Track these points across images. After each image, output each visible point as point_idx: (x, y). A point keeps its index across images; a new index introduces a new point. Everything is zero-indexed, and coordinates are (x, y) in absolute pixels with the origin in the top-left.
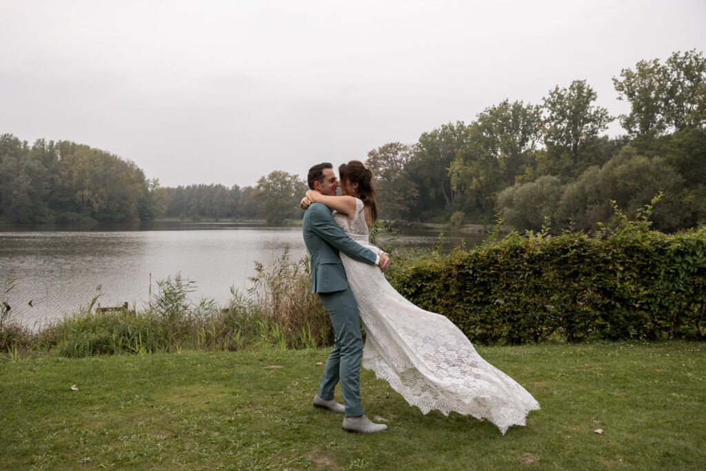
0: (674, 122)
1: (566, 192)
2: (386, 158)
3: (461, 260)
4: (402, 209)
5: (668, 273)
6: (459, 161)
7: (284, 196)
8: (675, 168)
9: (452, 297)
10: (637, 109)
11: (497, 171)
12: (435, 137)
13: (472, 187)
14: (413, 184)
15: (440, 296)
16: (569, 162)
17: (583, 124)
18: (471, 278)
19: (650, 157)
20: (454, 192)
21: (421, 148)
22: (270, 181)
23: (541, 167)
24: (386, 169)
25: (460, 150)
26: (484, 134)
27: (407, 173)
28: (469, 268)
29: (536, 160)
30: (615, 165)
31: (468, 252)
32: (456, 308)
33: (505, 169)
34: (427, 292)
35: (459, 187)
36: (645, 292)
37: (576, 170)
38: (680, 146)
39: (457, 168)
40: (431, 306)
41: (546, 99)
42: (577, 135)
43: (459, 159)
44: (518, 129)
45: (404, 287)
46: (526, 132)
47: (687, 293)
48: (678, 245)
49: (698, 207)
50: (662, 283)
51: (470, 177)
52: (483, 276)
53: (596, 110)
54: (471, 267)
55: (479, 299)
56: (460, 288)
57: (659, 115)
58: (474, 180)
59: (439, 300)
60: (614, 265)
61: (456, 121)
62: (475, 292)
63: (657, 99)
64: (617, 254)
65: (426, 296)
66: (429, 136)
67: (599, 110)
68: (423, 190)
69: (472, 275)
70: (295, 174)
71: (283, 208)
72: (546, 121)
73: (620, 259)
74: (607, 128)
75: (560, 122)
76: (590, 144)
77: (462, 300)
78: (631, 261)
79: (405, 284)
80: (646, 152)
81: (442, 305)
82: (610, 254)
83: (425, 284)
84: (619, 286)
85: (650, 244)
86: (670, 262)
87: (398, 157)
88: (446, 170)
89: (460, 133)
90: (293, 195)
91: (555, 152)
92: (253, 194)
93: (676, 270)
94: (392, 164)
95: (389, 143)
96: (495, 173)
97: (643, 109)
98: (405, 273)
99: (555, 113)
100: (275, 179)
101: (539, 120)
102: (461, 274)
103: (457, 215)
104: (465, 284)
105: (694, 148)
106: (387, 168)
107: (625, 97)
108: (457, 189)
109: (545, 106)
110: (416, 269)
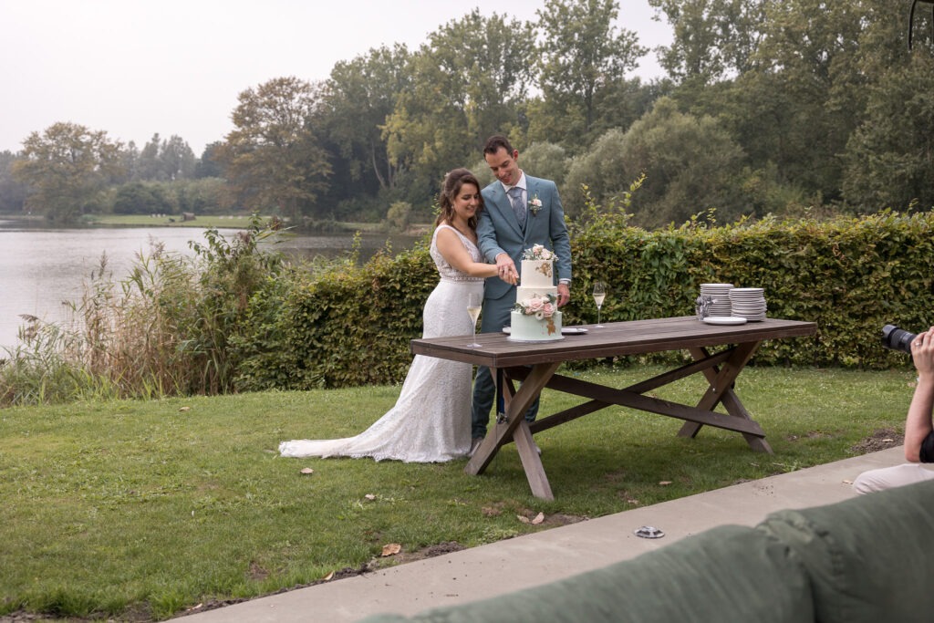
0: (735, 60)
1: (572, 170)
2: (271, 105)
3: (384, 269)
4: (303, 196)
5: (643, 280)
6: (400, 113)
7: (78, 171)
8: (733, 134)
9: (373, 323)
10: (682, 36)
11: (463, 132)
12: (359, 69)
13: (423, 160)
14: (322, 152)
15: (355, 322)
16: (577, 121)
17: (601, 57)
18: (398, 294)
19: (699, 116)
20: (393, 168)
21: (335, 89)
22: (50, 142)
23: (536, 128)
24: (272, 126)
25: (402, 95)
26: (442, 68)
27: (310, 133)
28: (395, 282)
29: (527, 114)
30: (647, 127)
31: (394, 258)
32: (379, 338)
33: (476, 130)
34: (337, 317)
35: (401, 160)
36: (618, 306)
37: (588, 135)
38: (739, 99)
39: (396, 125)
40: (343, 338)
41: (542, 12)
42: (591, 75)
43: (400, 110)
44: (497, 62)
45: (303, 312)
46: (512, 67)
47: (665, 306)
48: (654, 244)
49: (764, 196)
50: (636, 294)
51: (419, 141)
52: (414, 292)
53: (620, 34)
54: (397, 279)
55: (409, 325)
56: (383, 311)
57: (714, 48)
58: (427, 148)
59: (354, 328)
60: (581, 272)
61: (394, 44)
62: (404, 315)
63: (710, 22)
64: (584, 258)
65: (335, 324)
66: (349, 68)
67: (625, 35)
68: (340, 164)
69: (400, 291)
70: (99, 130)
71: (77, 193)
72: (542, 50)
73: (587, 264)
74: (637, 66)
75: (563, 53)
76: (611, 92)
77: (386, 326)
78: (601, 266)
79: (304, 307)
80: (692, 109)
81: (359, 335)
82: (577, 257)
83: (333, 306)
84: (586, 299)
85: (624, 244)
86: (646, 267)
87: (294, 103)
88: (378, 129)
89: (401, 64)
90: (96, 168)
91: (557, 104)
92: (15, 165)
93: (653, 276)
94: (283, 116)
95: (278, 78)
96: (460, 135)
97: (691, 38)
98: (304, 291)
99: (556, 37)
100: (59, 138)
101: (532, 47)
102: (384, 289)
103: (399, 208)
104: (391, 304)
105: (759, 104)
106: (275, 123)
107: (664, 16)
108: (398, 162)
109: (541, 24)
110: (320, 285)
